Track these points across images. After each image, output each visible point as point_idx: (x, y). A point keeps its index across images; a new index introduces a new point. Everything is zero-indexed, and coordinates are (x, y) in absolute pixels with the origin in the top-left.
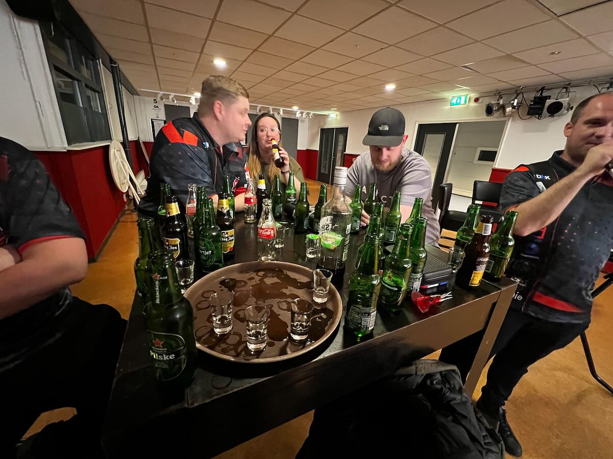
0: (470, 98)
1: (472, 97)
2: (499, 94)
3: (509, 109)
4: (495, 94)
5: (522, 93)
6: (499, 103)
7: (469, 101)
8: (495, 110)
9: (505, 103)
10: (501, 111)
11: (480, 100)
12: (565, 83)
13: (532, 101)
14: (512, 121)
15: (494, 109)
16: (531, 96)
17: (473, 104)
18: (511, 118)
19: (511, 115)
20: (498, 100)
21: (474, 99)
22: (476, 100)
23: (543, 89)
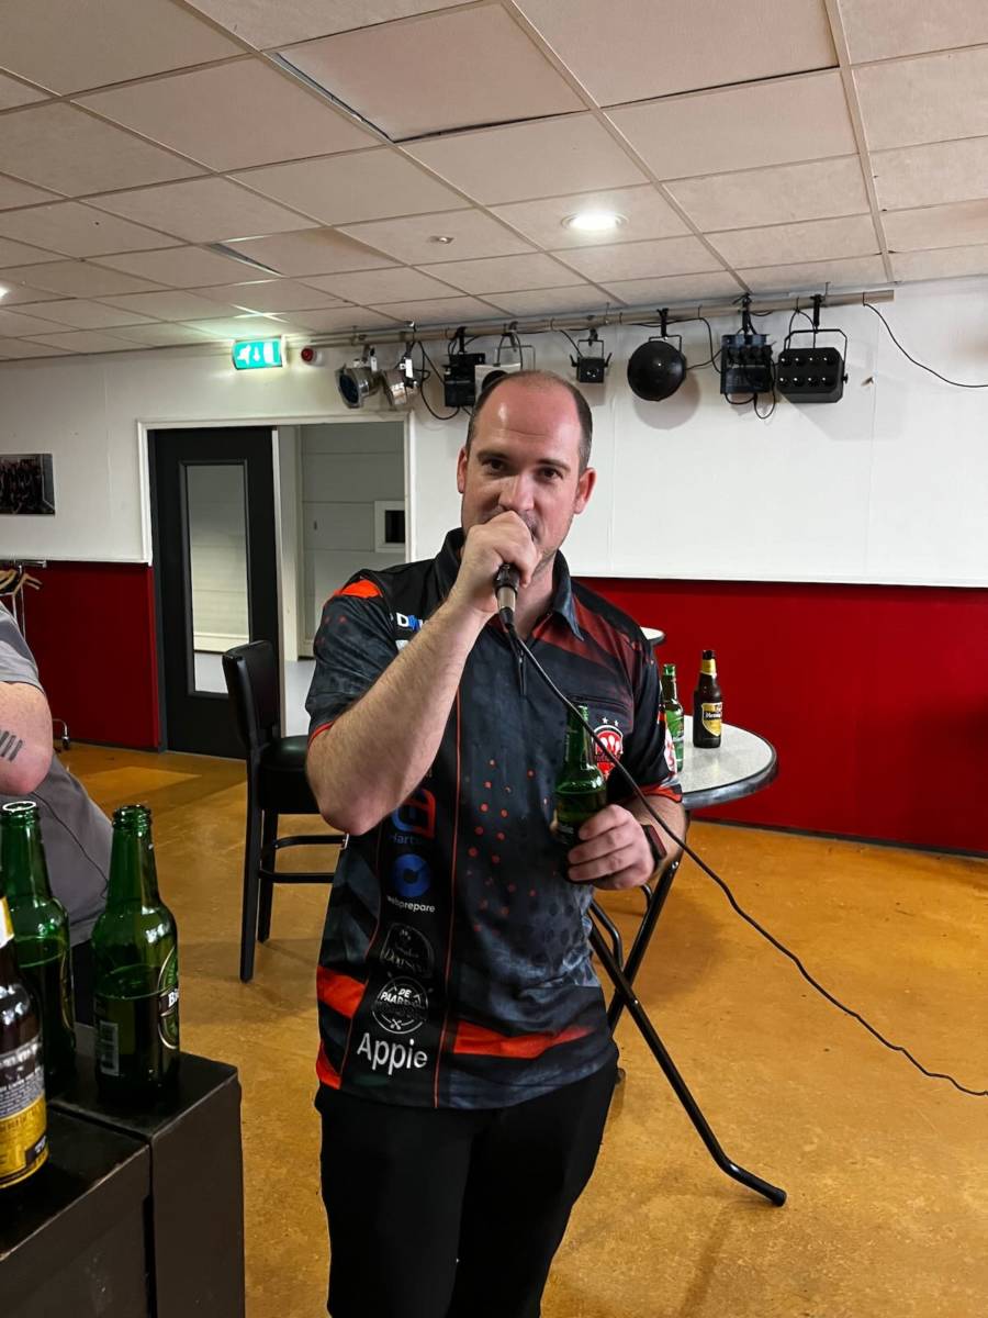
0: (288, 349)
1: (293, 345)
2: (363, 339)
3: (397, 387)
4: (352, 339)
5: (420, 343)
6: (369, 369)
7: (289, 359)
8: (365, 390)
9: (384, 368)
10: (379, 395)
11: (320, 356)
12: (503, 322)
13: (446, 367)
14: (416, 423)
15: (361, 386)
16: (441, 352)
17: (301, 368)
18: (413, 413)
19: (409, 406)
20: (365, 360)
21: (300, 351)
22: (308, 355)
23: (461, 334)
